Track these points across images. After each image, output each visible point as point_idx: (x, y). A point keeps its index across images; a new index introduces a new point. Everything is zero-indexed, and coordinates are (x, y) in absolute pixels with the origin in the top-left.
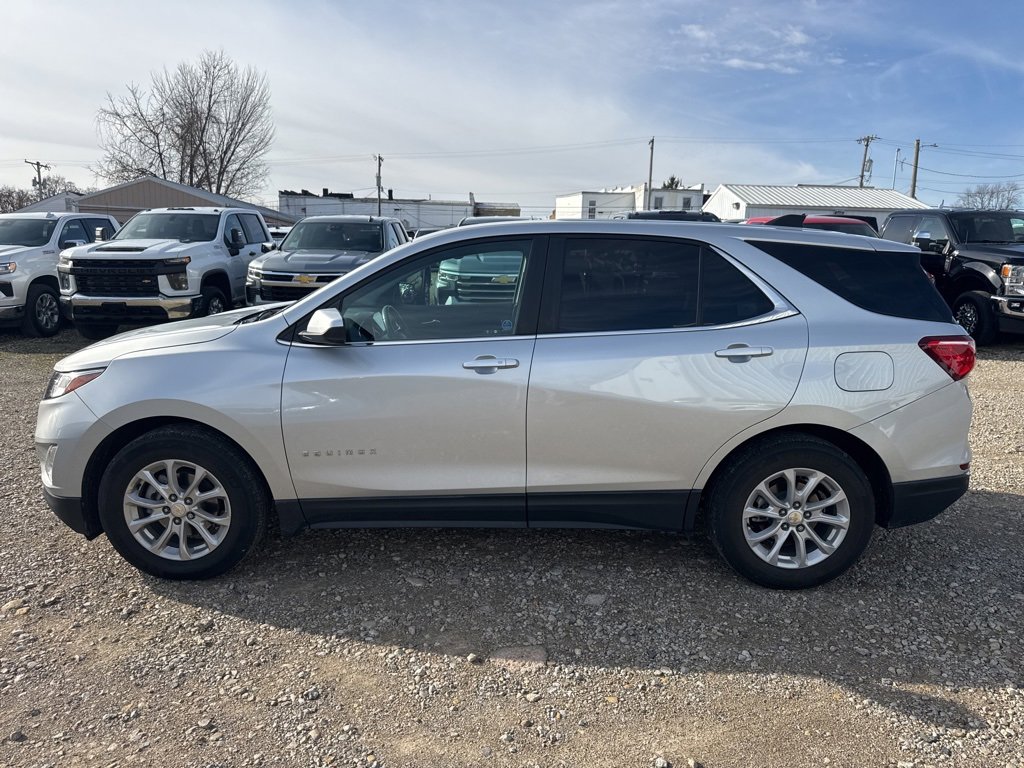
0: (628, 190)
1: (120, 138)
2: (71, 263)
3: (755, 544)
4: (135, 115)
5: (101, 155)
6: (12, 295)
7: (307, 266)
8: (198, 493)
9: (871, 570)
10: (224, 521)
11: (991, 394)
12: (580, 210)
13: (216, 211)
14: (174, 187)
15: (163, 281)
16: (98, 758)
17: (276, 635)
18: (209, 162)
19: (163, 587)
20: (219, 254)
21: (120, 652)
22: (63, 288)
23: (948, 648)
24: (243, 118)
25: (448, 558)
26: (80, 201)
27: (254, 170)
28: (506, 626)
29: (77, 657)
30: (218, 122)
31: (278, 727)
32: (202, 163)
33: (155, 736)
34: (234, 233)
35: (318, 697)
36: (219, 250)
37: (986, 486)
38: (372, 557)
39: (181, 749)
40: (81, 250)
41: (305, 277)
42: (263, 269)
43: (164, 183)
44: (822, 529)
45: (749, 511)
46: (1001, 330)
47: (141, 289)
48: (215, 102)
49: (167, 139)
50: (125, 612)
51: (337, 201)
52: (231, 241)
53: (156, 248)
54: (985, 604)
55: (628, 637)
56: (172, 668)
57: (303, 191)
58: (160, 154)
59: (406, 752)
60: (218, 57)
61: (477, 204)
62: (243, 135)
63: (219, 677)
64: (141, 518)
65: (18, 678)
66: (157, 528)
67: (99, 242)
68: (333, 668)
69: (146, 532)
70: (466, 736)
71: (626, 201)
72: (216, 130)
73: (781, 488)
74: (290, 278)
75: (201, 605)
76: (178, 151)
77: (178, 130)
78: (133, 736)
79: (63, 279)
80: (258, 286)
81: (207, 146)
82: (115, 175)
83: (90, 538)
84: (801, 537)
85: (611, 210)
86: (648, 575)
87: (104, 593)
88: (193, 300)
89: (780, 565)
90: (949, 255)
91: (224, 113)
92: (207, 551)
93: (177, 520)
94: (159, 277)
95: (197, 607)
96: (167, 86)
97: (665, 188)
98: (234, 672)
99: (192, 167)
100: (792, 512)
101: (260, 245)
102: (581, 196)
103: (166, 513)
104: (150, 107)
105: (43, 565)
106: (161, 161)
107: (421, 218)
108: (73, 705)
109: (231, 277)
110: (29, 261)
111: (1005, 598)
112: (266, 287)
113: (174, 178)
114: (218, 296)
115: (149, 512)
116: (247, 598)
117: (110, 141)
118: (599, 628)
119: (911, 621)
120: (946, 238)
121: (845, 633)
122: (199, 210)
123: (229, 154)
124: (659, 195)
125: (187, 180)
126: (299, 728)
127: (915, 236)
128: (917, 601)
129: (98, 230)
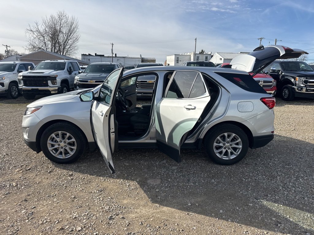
0: (189, 54)
1: (32, 38)
2: (22, 77)
3: (217, 153)
4: (37, 31)
5: (27, 43)
6: (4, 86)
7: (92, 78)
8: (67, 140)
9: (249, 160)
10: (75, 148)
11: (290, 114)
12: (174, 60)
13: (64, 61)
14: (50, 53)
15: (49, 82)
16: (47, 205)
17: (89, 177)
18: (60, 46)
19: (58, 165)
20: (66, 74)
21: (48, 181)
22: (20, 84)
23: (266, 179)
24: (71, 32)
25: (135, 158)
26: (21, 58)
27: (74, 48)
28: (151, 174)
29: (38, 182)
30: (63, 33)
31: (92, 197)
32: (58, 46)
33: (61, 200)
34: (70, 68)
35: (102, 191)
36: (66, 73)
37: (284, 139)
38: (115, 158)
39: (68, 203)
40: (24, 73)
41: (92, 81)
42: (79, 79)
43: (46, 52)
44: (235, 149)
45: (215, 144)
46: (296, 96)
47: (43, 84)
48: (62, 27)
49: (47, 38)
50: (49, 171)
51: (99, 57)
52: (69, 70)
53: (47, 72)
54: (278, 168)
55: (183, 176)
56: (63, 185)
57: (89, 54)
58: (45, 43)
59: (125, 203)
60: (62, 13)
61: (142, 58)
62: (70, 37)
63: (76, 187)
64: (52, 147)
65: (23, 187)
66: (56, 150)
67: (29, 71)
68: (105, 184)
69: (53, 151)
70: (140, 199)
71: (188, 58)
72: (62, 36)
73: (223, 138)
74: (87, 81)
75: (69, 170)
76: (50, 42)
77: (50, 35)
78: (55, 200)
79: (19, 82)
80: (78, 84)
81: (60, 40)
82: (31, 49)
83: (38, 153)
84: (229, 151)
85: (183, 60)
86: (189, 162)
87: (42, 167)
88: (58, 88)
89: (223, 158)
90: (281, 74)
91: (64, 30)
92: (70, 156)
93: (62, 148)
94: (48, 81)
95: (68, 170)
96: (47, 22)
97: (200, 53)
98: (80, 186)
99: (55, 47)
100: (227, 144)
101: (78, 71)
102: (174, 56)
103: (59, 146)
104: (42, 28)
105: (25, 160)
106: (45, 45)
107: (125, 62)
108: (39, 193)
109: (69, 81)
110: (9, 76)
111: (283, 167)
112: (80, 84)
113: (49, 50)
114: (65, 87)
115: (54, 145)
116: (81, 168)
117: (30, 39)
118: (175, 174)
119: (257, 172)
120: (280, 69)
121: (240, 175)
122: (59, 61)
123: (66, 43)
124: (198, 55)
125: (53, 51)
126: (98, 198)
127: (271, 69)
128: (260, 168)
129: (29, 67)
